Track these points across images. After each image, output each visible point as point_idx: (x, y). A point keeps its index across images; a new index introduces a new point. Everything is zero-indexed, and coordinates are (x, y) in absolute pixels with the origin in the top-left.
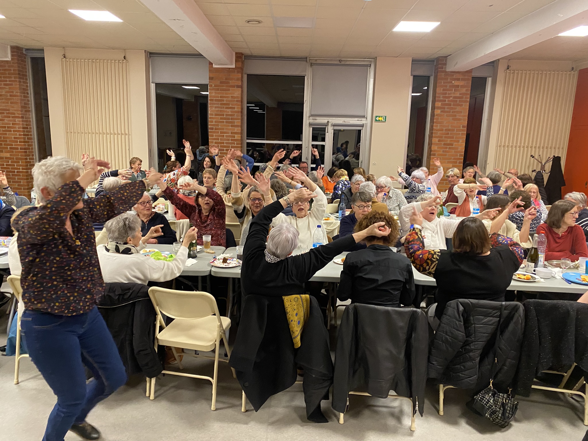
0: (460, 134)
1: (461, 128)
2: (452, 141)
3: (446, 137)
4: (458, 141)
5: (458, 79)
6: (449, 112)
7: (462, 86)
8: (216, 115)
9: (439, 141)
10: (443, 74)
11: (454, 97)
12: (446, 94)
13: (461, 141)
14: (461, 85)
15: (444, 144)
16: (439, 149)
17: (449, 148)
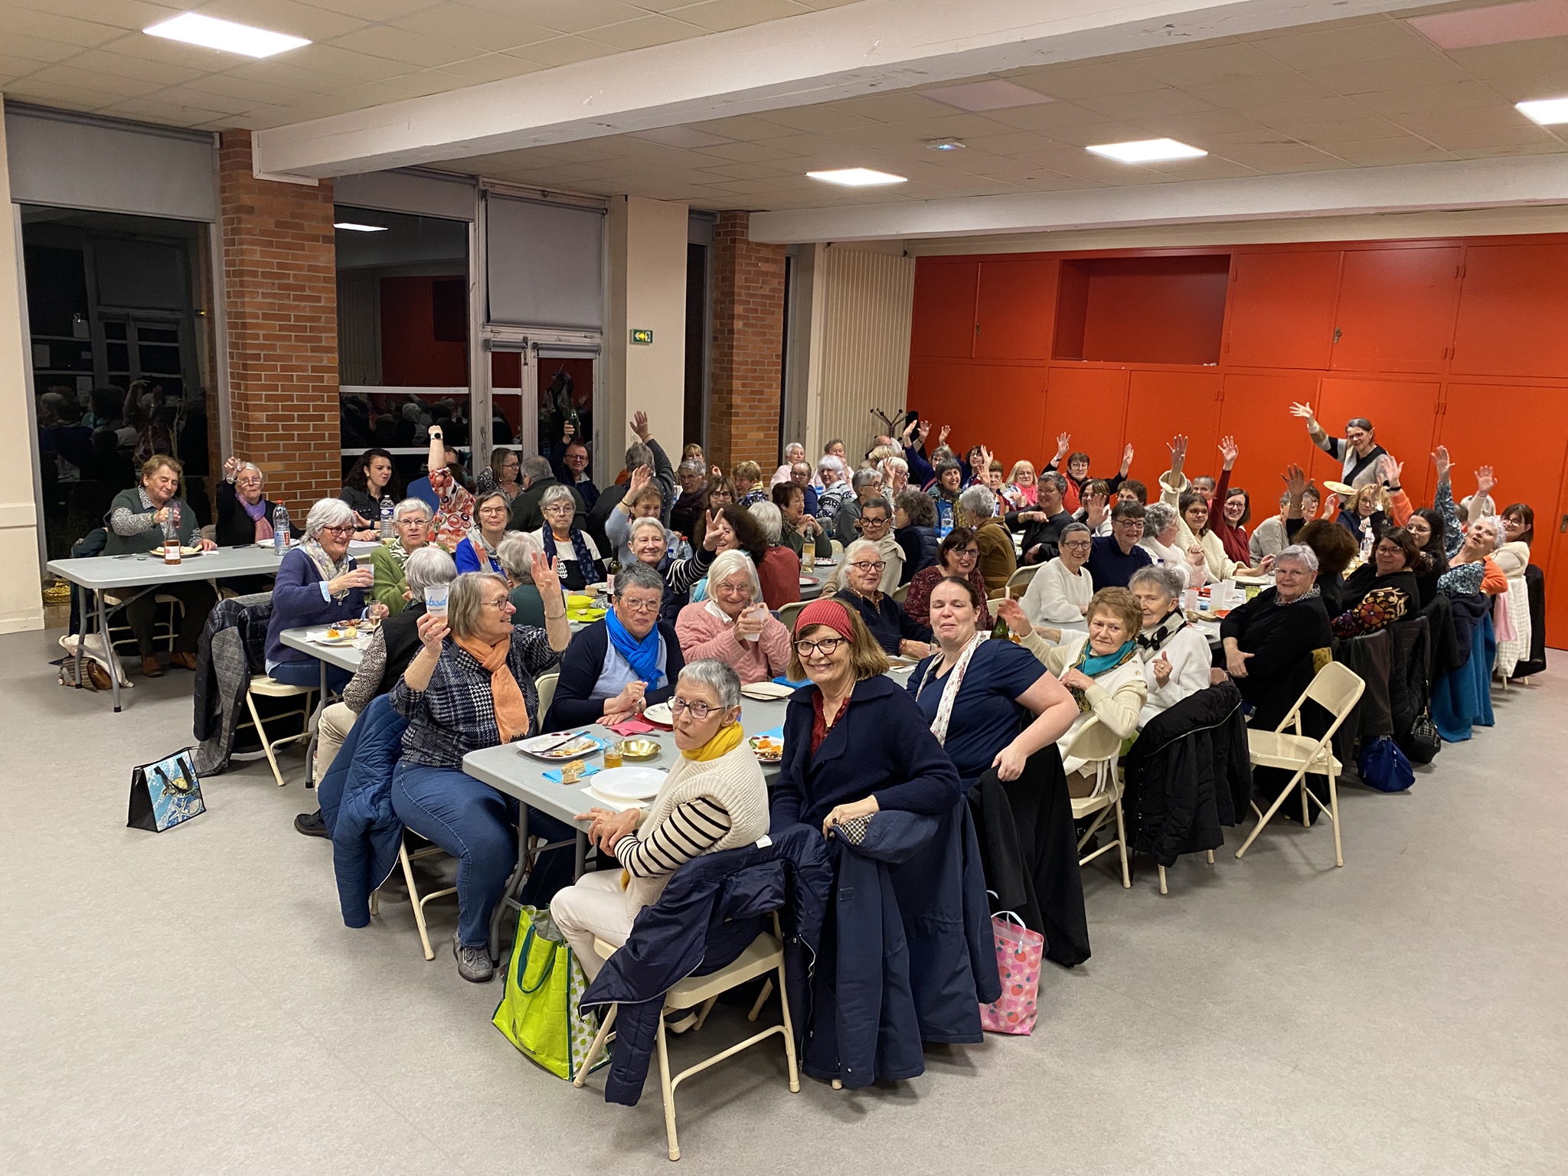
0: (772, 370)
1: (774, 359)
2: (761, 384)
3: (753, 378)
4: (770, 386)
5: (767, 260)
6: (755, 326)
7: (774, 275)
8: (266, 317)
9: (743, 385)
10: (745, 246)
11: (764, 296)
12: (748, 288)
13: (775, 386)
14: (772, 273)
15: (752, 393)
16: (743, 403)
17: (760, 400)
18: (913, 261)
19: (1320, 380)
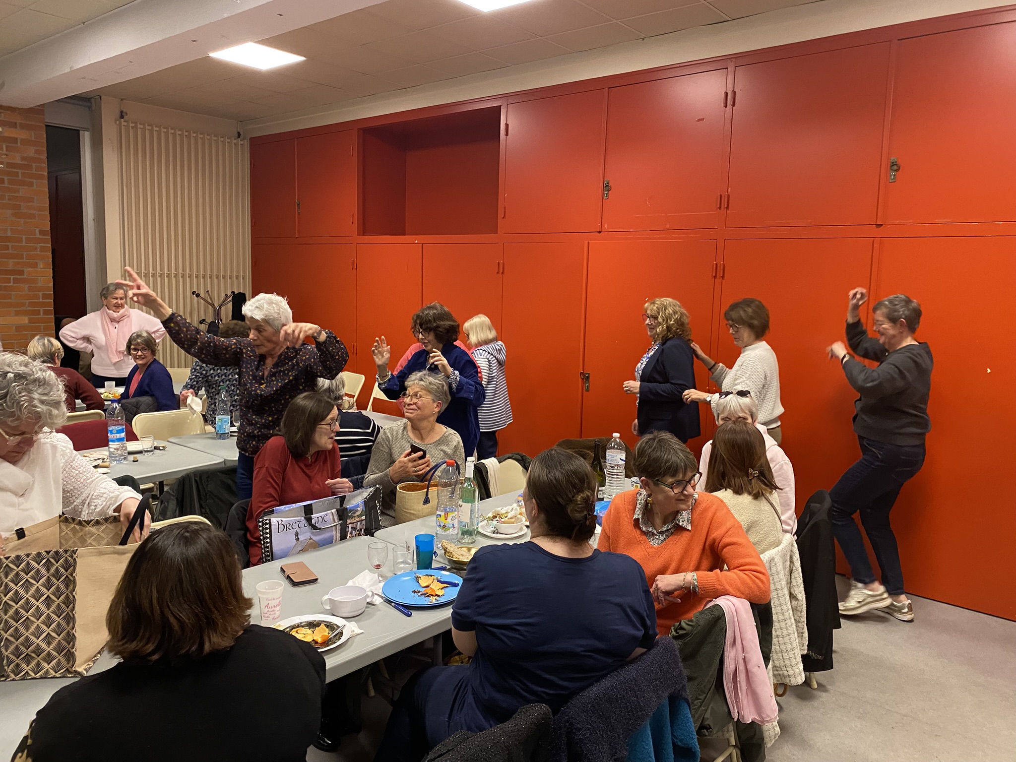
0: (36, 248)
1: (38, 235)
2: (19, 263)
4: (35, 265)
5: (13, 125)
7: (25, 142)
13: (41, 265)
14: (22, 140)
17: (16, 281)
18: (246, 143)
19: (586, 242)
